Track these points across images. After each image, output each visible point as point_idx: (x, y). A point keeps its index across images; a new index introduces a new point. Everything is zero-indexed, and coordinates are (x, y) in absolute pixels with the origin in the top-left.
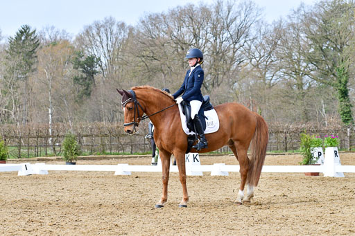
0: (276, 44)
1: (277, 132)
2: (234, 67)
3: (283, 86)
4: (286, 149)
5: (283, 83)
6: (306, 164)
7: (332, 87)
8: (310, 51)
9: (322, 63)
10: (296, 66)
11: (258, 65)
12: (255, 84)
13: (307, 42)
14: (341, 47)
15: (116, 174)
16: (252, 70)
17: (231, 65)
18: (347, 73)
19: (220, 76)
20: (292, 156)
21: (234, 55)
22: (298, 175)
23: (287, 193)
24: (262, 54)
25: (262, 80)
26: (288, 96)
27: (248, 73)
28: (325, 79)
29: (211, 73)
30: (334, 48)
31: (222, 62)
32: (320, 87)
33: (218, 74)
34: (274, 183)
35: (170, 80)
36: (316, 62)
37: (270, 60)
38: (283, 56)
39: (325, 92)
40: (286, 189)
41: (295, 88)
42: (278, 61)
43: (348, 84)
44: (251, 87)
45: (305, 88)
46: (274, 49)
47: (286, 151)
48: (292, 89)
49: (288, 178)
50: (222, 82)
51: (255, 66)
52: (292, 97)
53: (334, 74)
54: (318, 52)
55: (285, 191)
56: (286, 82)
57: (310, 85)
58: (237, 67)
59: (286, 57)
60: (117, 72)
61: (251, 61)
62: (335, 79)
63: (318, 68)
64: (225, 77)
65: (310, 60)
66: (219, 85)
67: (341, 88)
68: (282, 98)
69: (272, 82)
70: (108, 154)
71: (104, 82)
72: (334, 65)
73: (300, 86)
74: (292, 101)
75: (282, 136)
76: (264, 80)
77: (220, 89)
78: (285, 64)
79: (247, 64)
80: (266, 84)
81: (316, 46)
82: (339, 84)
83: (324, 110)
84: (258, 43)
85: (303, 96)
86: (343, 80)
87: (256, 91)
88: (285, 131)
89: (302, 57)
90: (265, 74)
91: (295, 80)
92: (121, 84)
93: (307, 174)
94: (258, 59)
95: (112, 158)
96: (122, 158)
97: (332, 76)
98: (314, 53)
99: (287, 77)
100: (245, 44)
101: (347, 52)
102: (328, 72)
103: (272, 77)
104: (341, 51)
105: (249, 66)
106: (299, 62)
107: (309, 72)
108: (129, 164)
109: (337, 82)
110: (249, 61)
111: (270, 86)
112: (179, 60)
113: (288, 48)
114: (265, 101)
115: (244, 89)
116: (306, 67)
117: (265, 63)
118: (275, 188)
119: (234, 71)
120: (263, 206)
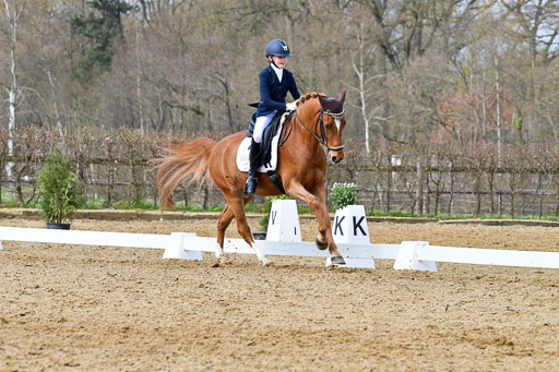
12: (510, 53)
15: (166, 256)
17: (454, 2)
19: (427, 30)
27: (495, 24)
29: (403, 23)
33: (421, 26)
34: (546, 294)
35: (304, 34)
44: (500, 61)
50: (429, 44)
58: (468, 9)
60: (178, 11)
64: (438, 33)
66: (421, 52)
69: (552, 48)
70: (148, 207)
71: (144, 32)
76: (534, 44)
77: (424, 61)
79: (494, 2)
80: (536, 53)
87: (513, 70)
90: (535, 29)
92: (185, 39)
95: (157, 218)
96: (182, 218)
103: (553, 36)
108: (199, 234)
114: (533, 96)
118: (548, 305)
119: (460, 19)
120: (518, 349)
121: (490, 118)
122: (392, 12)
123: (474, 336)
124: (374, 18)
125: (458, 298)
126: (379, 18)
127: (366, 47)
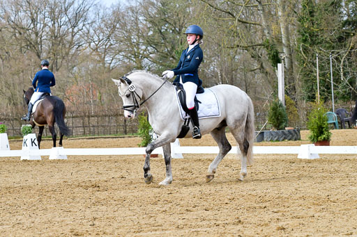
0: (115, 27)
1: (116, 115)
2: (73, 51)
3: (123, 69)
4: (126, 132)
5: (122, 67)
6: (145, 146)
8: (149, 34)
9: (161, 46)
10: (136, 50)
11: (97, 49)
12: (94, 68)
13: (146, 25)
14: (180, 30)
16: (91, 54)
17: (70, 48)
19: (59, 61)
20: (132, 138)
21: (72, 39)
22: (137, 157)
23: (126, 175)
24: (101, 38)
25: (101, 64)
27: (87, 56)
28: (164, 61)
29: (50, 58)
30: (173, 31)
31: (60, 47)
32: (159, 70)
33: (57, 59)
34: (113, 165)
35: (8, 65)
36: (155, 45)
37: (109, 44)
38: (122, 39)
40: (124, 171)
42: (117, 45)
44: (91, 71)
46: (113, 33)
47: (126, 134)
49: (127, 160)
50: (61, 66)
51: (94, 50)
53: (173, 57)
54: (157, 35)
55: (124, 173)
56: (125, 65)
57: (150, 68)
58: (76, 51)
59: (125, 40)
61: (90, 45)
62: (174, 61)
63: (158, 51)
64: (64, 61)
65: (149, 42)
69: (112, 65)
72: (173, 48)
75: (122, 119)
76: (104, 64)
77: (59, 73)
78: (124, 47)
79: (86, 48)
80: (105, 68)
81: (155, 29)
84: (97, 26)
87: (96, 75)
89: (141, 41)
90: (104, 58)
91: (134, 63)
94: (97, 43)
97: (171, 59)
98: (153, 36)
99: (126, 61)
100: (84, 27)
102: (167, 54)
103: (112, 60)
104: (179, 33)
105: (88, 50)
106: (138, 45)
107: (148, 55)
110: (88, 45)
111: (110, 70)
112: (17, 45)
113: (126, 32)
114: (105, 85)
115: (83, 73)
116: (145, 50)
117: (104, 47)
118: (114, 170)
119: (73, 55)
120: (101, 189)
121: (88, 95)
122: (44, 54)
123: (83, 184)
124: (37, 57)
125: (76, 170)
126: (39, 56)
127: (34, 69)
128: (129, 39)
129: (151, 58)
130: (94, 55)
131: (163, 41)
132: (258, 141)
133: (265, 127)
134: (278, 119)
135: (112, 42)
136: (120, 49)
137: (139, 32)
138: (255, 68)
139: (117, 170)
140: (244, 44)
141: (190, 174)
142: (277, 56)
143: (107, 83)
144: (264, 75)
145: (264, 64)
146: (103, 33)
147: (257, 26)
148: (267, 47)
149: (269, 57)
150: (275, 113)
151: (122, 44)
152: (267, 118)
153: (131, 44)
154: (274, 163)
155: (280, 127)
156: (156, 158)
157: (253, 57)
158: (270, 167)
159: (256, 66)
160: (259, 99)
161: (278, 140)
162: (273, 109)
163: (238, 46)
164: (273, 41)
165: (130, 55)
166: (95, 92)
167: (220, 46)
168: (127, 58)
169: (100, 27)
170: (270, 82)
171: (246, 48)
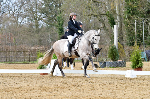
0: (23, 3)
1: (25, 51)
3: (28, 26)
4: (29, 61)
5: (27, 25)
6: (41, 69)
7: (55, 27)
8: (43, 7)
9: (49, 14)
10: (35, 15)
11: (13, 14)
13: (41, 2)
14: (59, 5)
16: (10, 17)
18: (63, 19)
20: (33, 64)
22: (36, 75)
23: (30, 84)
24: (16, 8)
25: (16, 23)
26: (30, 32)
28: (51, 22)
30: (56, 5)
32: (48, 27)
36: (46, 13)
37: (20, 12)
38: (28, 9)
39: (51, 30)
40: (29, 82)
41: (34, 27)
42: (25, 12)
43: (64, 25)
45: (40, 27)
46: (22, 6)
47: (30, 62)
48: (33, 28)
49: (31, 76)
51: (12, 15)
52: (33, 32)
53: (55, 20)
54: (47, 8)
55: (29, 83)
56: (29, 24)
57: (43, 26)
59: (30, 10)
61: (9, 12)
62: (56, 22)
63: (47, 17)
65: (42, 11)
67: (60, 27)
68: (27, 33)
72: (56, 15)
73: (37, 26)
74: (32, 34)
75: (27, 53)
78: (28, 14)
81: (46, 4)
82: (59, 25)
83: (50, 39)
84: (13, 2)
85: (39, 32)
86: (61, 23)
88: (29, 50)
89: (38, 10)
91: (34, 23)
93: (41, 74)
97: (54, 21)
98: (45, 8)
99: (30, 21)
100: (6, 2)
101: (63, 7)
102: (52, 18)
104: (60, 7)
105: (8, 15)
106: (36, 13)
107: (42, 19)
109: (57, 24)
110: (8, 12)
111: (20, 26)
113: (30, 5)
115: (6, 27)
116: (40, 16)
117: (17, 13)
128: (31, 9)
129: (43, 20)
130: (12, 18)
131: (50, 11)
132: (102, 67)
133: (106, 59)
134: (114, 55)
135: (22, 11)
136: (26, 15)
137: (37, 6)
138: (101, 27)
139: (25, 81)
140: (95, 14)
141: (65, 85)
142: (113, 21)
143: (18, 34)
144: (106, 31)
145: (106, 25)
146: (17, 6)
147: (102, 4)
148: (108, 16)
149: (109, 21)
150: (112, 52)
151: (27, 12)
152: (108, 55)
153: (32, 12)
154: (112, 80)
155: (115, 60)
156: (47, 76)
157: (99, 21)
158: (110, 82)
159: (101, 25)
160: (103, 44)
161: (113, 67)
162: (111, 50)
163: (92, 15)
164: (111, 13)
165: (32, 18)
166: (12, 38)
167: (82, 14)
168: (30, 20)
169: (15, 3)
170: (109, 35)
171: (96, 16)
